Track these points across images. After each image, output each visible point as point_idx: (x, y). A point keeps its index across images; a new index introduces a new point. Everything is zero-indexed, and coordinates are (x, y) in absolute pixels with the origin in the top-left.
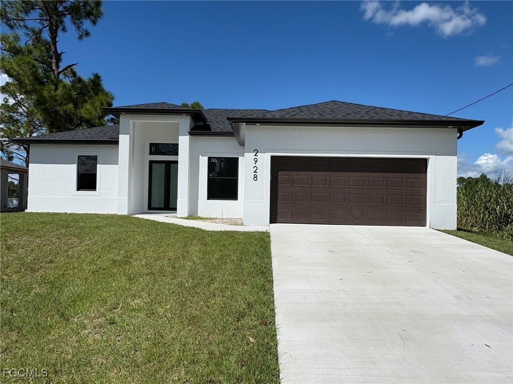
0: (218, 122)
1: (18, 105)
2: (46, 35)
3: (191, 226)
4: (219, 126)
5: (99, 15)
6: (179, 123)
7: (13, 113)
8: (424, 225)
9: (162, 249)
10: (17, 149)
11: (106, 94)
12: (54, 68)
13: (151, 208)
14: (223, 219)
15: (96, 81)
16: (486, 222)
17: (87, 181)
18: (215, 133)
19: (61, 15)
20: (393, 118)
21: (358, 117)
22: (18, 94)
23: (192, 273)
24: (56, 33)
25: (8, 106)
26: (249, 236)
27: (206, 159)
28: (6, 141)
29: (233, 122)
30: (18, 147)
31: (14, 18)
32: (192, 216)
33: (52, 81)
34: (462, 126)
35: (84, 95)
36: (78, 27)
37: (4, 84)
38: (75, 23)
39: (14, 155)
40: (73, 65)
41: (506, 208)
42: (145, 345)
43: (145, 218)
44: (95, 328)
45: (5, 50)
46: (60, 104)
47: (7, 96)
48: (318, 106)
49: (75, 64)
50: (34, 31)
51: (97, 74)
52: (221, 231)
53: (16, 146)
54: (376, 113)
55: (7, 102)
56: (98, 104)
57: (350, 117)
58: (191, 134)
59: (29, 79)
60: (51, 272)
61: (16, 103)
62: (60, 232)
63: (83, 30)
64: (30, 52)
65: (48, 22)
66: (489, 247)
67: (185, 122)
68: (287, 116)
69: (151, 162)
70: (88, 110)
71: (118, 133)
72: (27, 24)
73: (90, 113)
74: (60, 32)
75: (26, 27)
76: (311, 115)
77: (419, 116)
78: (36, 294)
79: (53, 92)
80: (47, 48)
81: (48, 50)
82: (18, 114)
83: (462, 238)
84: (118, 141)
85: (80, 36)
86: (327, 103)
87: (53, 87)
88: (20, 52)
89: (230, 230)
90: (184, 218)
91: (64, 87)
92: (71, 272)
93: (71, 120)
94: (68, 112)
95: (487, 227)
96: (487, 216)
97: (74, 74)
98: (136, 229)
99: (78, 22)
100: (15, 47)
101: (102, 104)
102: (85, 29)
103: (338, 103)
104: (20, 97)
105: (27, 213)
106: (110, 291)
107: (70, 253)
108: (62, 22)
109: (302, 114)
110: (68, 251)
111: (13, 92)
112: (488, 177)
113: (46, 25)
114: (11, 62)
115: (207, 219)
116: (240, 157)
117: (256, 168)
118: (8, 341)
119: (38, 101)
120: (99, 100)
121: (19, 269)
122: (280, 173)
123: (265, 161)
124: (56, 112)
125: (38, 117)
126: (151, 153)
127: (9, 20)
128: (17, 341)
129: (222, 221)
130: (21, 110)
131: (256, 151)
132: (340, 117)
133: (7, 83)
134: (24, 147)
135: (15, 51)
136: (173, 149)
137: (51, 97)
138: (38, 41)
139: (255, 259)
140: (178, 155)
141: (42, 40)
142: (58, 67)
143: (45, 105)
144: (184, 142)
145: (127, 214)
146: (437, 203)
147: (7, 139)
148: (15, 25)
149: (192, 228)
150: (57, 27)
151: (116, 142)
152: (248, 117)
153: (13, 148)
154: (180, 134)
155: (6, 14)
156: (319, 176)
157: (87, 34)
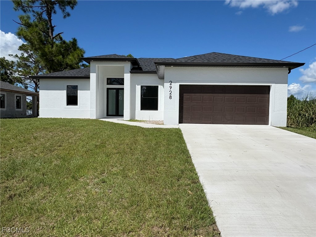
0: (146, 66)
1: (29, 57)
2: (45, 16)
3: (135, 125)
4: (147, 68)
5: (75, 4)
6: (124, 66)
7: (27, 62)
8: (267, 124)
9: (122, 139)
10: (30, 82)
11: (81, 50)
12: (50, 35)
13: (108, 115)
14: (150, 121)
15: (74, 42)
16: (300, 122)
17: (72, 100)
18: (145, 72)
19: (53, 4)
20: (251, 62)
21: (230, 61)
22: (29, 51)
23: (142, 152)
24: (51, 15)
25: (24, 58)
26: (170, 131)
27: (140, 87)
28: (23, 78)
29: (158, 65)
30: (30, 81)
31: (27, 6)
32: (132, 120)
33: (49, 43)
34: (291, 66)
35: (68, 50)
36: (63, 11)
37: (21, 45)
38: (61, 9)
39: (28, 86)
40: (61, 33)
41: (311, 114)
42: (127, 195)
43: (106, 121)
44: (94, 185)
45: (22, 25)
46: (55, 56)
47: (22, 52)
48: (206, 55)
49: (62, 33)
50: (38, 14)
51: (75, 38)
52: (152, 128)
53: (29, 81)
54: (240, 59)
55: (23, 55)
56: (76, 55)
57: (225, 62)
58: (131, 72)
59: (37, 41)
60: (61, 152)
61: (28, 56)
62: (62, 129)
63: (66, 12)
64: (37, 26)
65: (46, 8)
66: (309, 137)
67: (128, 66)
68: (189, 61)
69: (108, 89)
70: (70, 59)
71: (89, 72)
72: (34, 9)
73: (72, 61)
74: (53, 14)
75: (33, 11)
76: (203, 61)
77: (266, 61)
78: (55, 165)
79: (50, 49)
80: (46, 23)
81: (47, 25)
82: (30, 62)
83: (292, 131)
84: (90, 77)
85: (65, 16)
86: (210, 54)
87: (50, 46)
88: (31, 26)
89: (157, 127)
90: (128, 121)
91: (57, 46)
92: (73, 152)
93: (61, 65)
94: (59, 61)
95: (300, 125)
96: (300, 119)
97: (61, 39)
98: (104, 127)
99: (63, 8)
100: (28, 23)
101: (79, 56)
102: (67, 12)
103: (217, 54)
104: (31, 52)
105: (39, 118)
106: (98, 163)
107: (70, 141)
108: (53, 8)
109: (197, 60)
110: (68, 140)
111: (26, 50)
112: (295, 97)
113: (44, 10)
114: (26, 32)
115: (141, 121)
116: (159, 86)
117: (171, 92)
118: (44, 192)
119: (42, 54)
120: (77, 53)
121: (43, 150)
122: (184, 94)
123: (176, 87)
124: (53, 60)
125: (42, 64)
126: (108, 84)
127: (23, 7)
128: (49, 192)
129: (150, 122)
130: (31, 60)
131: (171, 82)
132: (220, 61)
133: (23, 44)
134: (34, 81)
135: (28, 25)
136: (121, 81)
137: (50, 52)
138: (41, 19)
139: (176, 144)
140: (124, 85)
141: (43, 19)
142: (52, 35)
143: (46, 57)
144: (127, 77)
145: (95, 118)
146: (275, 111)
147: (24, 77)
148: (27, 10)
149: (135, 126)
150: (51, 11)
151: (88, 78)
152: (167, 62)
153: (28, 81)
154: (125, 73)
155: (22, 4)
156: (206, 96)
157: (69, 15)
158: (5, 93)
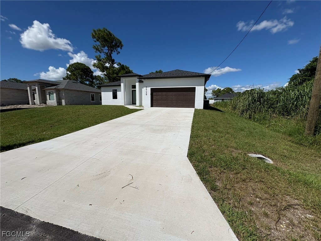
5: (122, 46)
12: (111, 64)
13: (133, 104)
17: (115, 97)
40: (116, 62)
50: (106, 53)
58: (139, 82)
67: (138, 79)
69: (132, 91)
75: (104, 52)
99: (116, 49)
105: (102, 105)
117: (146, 92)
122: (154, 93)
126: (132, 88)
127: (99, 50)
131: (146, 87)
140: (136, 88)
151: (120, 85)
154: (136, 82)
157: (119, 52)
158: (94, 94)
